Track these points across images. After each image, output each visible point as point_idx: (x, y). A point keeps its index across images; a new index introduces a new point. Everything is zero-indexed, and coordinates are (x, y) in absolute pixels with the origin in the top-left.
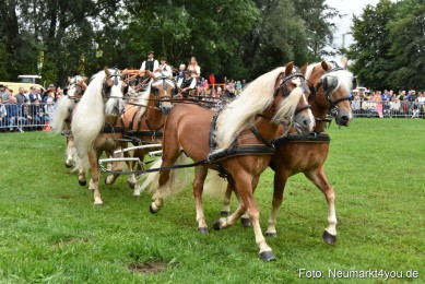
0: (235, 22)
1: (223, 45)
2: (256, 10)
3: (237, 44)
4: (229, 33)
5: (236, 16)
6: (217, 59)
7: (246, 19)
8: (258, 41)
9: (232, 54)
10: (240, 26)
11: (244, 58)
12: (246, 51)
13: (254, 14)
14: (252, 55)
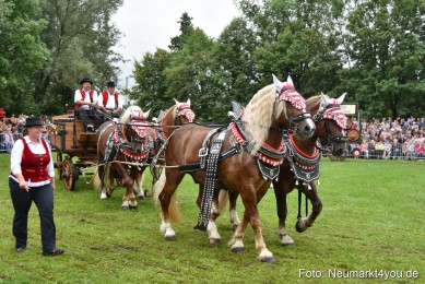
0: (26, 60)
1: (15, 81)
2: (47, 51)
3: (28, 81)
4: (20, 70)
5: (27, 55)
6: (9, 94)
7: (37, 59)
8: (48, 79)
9: (23, 90)
10: (31, 65)
11: (35, 95)
12: (37, 89)
13: (45, 55)
14: (43, 92)
